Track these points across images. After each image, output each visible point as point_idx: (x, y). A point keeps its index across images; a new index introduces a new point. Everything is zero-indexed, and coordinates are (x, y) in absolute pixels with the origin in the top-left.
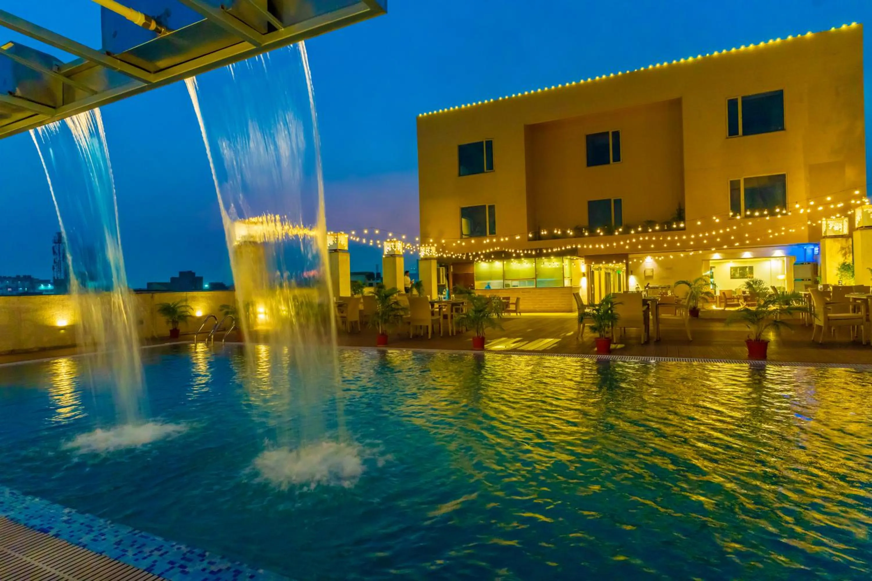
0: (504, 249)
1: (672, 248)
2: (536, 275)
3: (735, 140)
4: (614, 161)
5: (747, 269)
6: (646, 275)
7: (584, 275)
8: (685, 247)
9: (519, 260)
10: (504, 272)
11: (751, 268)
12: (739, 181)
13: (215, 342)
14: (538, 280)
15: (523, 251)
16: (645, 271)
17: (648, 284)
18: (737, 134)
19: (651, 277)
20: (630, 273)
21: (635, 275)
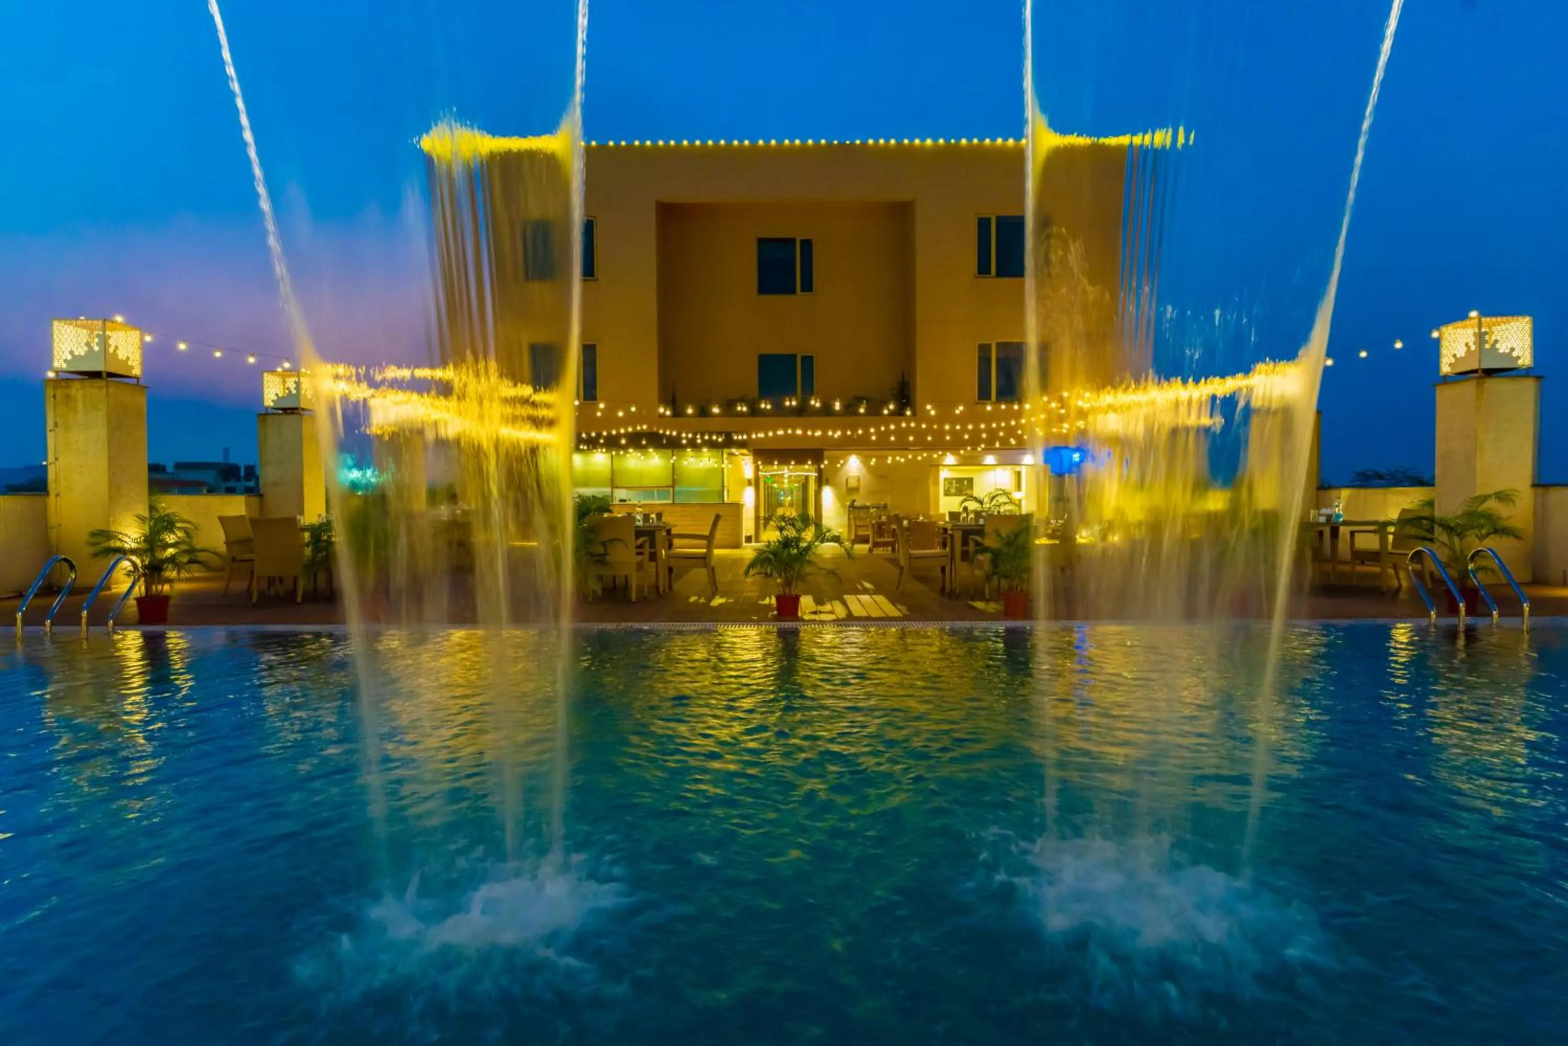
0: (655, 429)
1: (883, 445)
2: (674, 481)
3: (985, 281)
4: (803, 290)
5: (966, 482)
6: (849, 486)
7: (750, 483)
8: (902, 446)
9: (644, 450)
10: (613, 472)
11: (970, 481)
12: (989, 346)
13: (92, 628)
14: (677, 489)
15: (703, 435)
16: (847, 480)
17: (854, 501)
18: (990, 273)
19: (855, 490)
20: (824, 481)
21: (831, 485)
